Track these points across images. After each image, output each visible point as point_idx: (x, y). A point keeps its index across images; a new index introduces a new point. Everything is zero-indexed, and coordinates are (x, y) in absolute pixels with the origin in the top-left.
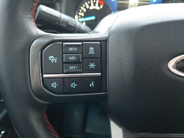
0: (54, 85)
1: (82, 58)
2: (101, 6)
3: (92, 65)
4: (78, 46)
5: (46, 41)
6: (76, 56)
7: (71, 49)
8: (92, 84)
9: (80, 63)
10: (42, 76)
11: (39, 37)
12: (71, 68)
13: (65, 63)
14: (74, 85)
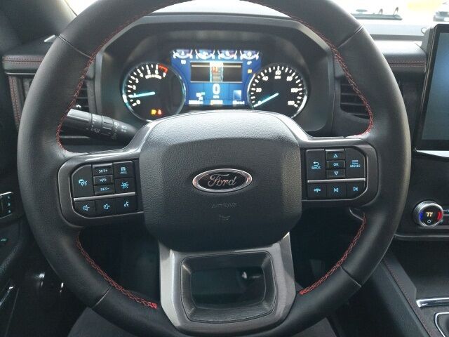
0: (86, 208)
1: (114, 179)
2: (164, 75)
3: (125, 185)
4: (108, 167)
5: (75, 163)
6: (106, 178)
7: (101, 171)
8: (126, 204)
9: (112, 184)
10: (73, 200)
11: (67, 160)
12: (103, 189)
13: (96, 185)
14: (106, 207)
